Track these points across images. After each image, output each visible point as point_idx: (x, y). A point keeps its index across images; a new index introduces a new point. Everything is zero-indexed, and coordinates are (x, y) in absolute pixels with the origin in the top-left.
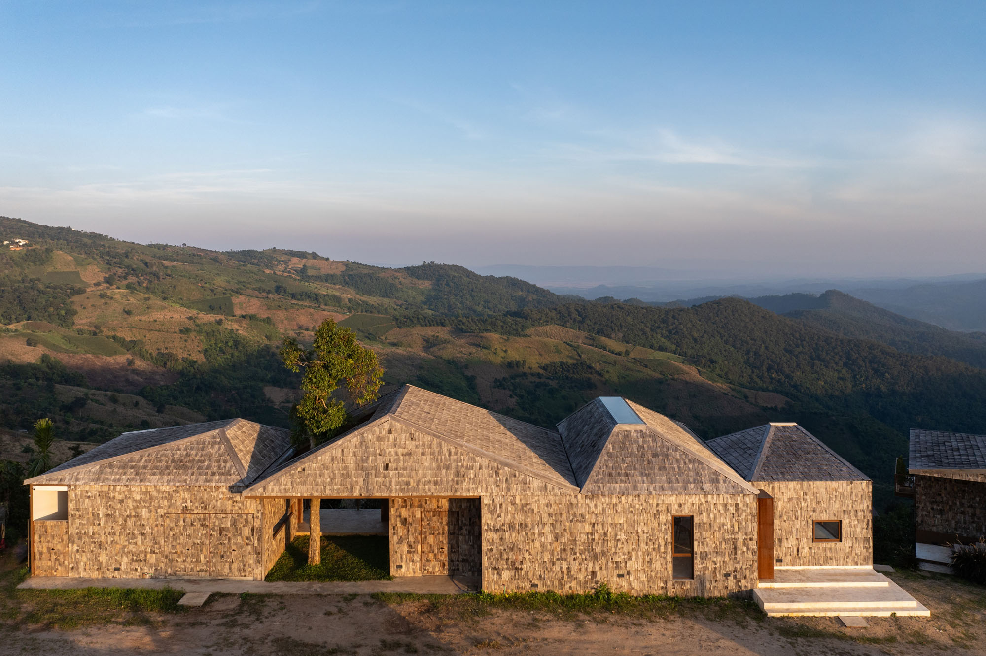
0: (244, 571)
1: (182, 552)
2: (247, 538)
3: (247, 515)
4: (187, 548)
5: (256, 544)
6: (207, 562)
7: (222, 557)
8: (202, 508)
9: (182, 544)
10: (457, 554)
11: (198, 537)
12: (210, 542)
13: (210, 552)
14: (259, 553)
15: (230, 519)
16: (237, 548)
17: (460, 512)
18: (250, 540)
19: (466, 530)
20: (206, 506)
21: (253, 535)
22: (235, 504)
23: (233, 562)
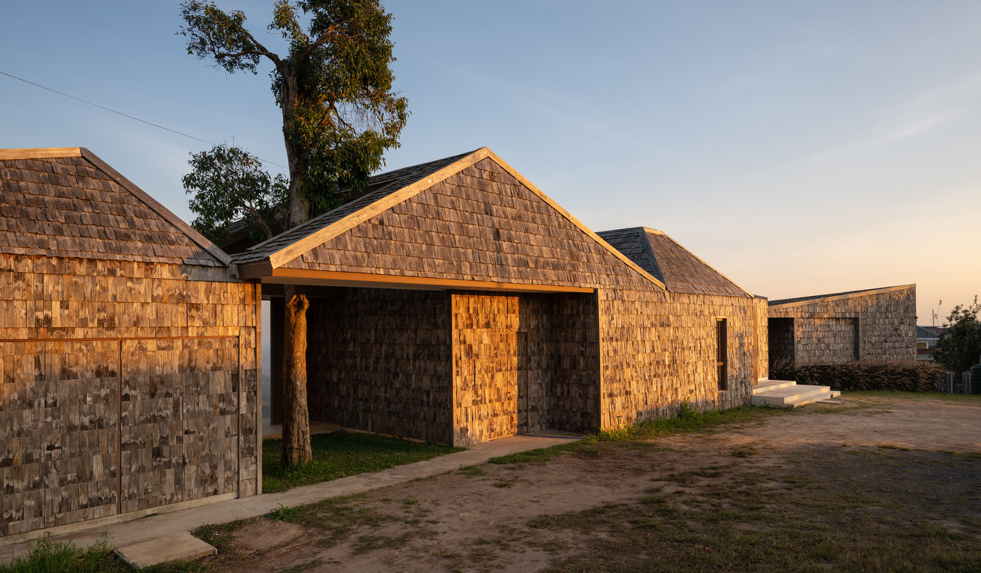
0: (213, 479)
1: (28, 459)
2: (222, 398)
3: (222, 339)
4: (45, 445)
5: (243, 411)
6: (113, 474)
7: (157, 453)
8: (101, 323)
9: (29, 433)
10: (525, 399)
11: (86, 408)
12: (122, 419)
13: (123, 446)
14: (250, 430)
15: (178, 352)
16: (196, 424)
17: (529, 334)
18: (230, 402)
19: (535, 361)
20: (112, 319)
21: (235, 389)
22: (194, 312)
23: (184, 463)
